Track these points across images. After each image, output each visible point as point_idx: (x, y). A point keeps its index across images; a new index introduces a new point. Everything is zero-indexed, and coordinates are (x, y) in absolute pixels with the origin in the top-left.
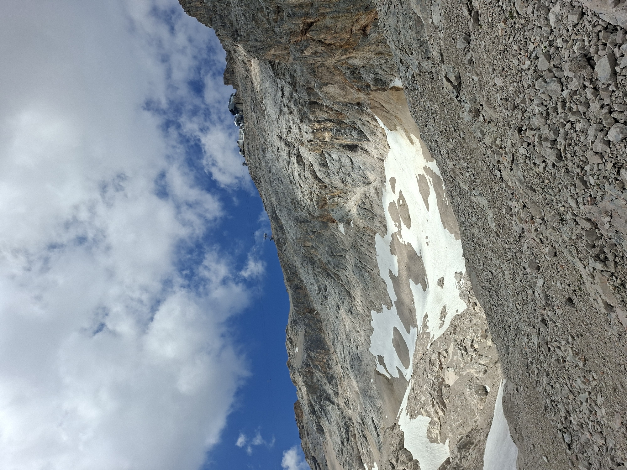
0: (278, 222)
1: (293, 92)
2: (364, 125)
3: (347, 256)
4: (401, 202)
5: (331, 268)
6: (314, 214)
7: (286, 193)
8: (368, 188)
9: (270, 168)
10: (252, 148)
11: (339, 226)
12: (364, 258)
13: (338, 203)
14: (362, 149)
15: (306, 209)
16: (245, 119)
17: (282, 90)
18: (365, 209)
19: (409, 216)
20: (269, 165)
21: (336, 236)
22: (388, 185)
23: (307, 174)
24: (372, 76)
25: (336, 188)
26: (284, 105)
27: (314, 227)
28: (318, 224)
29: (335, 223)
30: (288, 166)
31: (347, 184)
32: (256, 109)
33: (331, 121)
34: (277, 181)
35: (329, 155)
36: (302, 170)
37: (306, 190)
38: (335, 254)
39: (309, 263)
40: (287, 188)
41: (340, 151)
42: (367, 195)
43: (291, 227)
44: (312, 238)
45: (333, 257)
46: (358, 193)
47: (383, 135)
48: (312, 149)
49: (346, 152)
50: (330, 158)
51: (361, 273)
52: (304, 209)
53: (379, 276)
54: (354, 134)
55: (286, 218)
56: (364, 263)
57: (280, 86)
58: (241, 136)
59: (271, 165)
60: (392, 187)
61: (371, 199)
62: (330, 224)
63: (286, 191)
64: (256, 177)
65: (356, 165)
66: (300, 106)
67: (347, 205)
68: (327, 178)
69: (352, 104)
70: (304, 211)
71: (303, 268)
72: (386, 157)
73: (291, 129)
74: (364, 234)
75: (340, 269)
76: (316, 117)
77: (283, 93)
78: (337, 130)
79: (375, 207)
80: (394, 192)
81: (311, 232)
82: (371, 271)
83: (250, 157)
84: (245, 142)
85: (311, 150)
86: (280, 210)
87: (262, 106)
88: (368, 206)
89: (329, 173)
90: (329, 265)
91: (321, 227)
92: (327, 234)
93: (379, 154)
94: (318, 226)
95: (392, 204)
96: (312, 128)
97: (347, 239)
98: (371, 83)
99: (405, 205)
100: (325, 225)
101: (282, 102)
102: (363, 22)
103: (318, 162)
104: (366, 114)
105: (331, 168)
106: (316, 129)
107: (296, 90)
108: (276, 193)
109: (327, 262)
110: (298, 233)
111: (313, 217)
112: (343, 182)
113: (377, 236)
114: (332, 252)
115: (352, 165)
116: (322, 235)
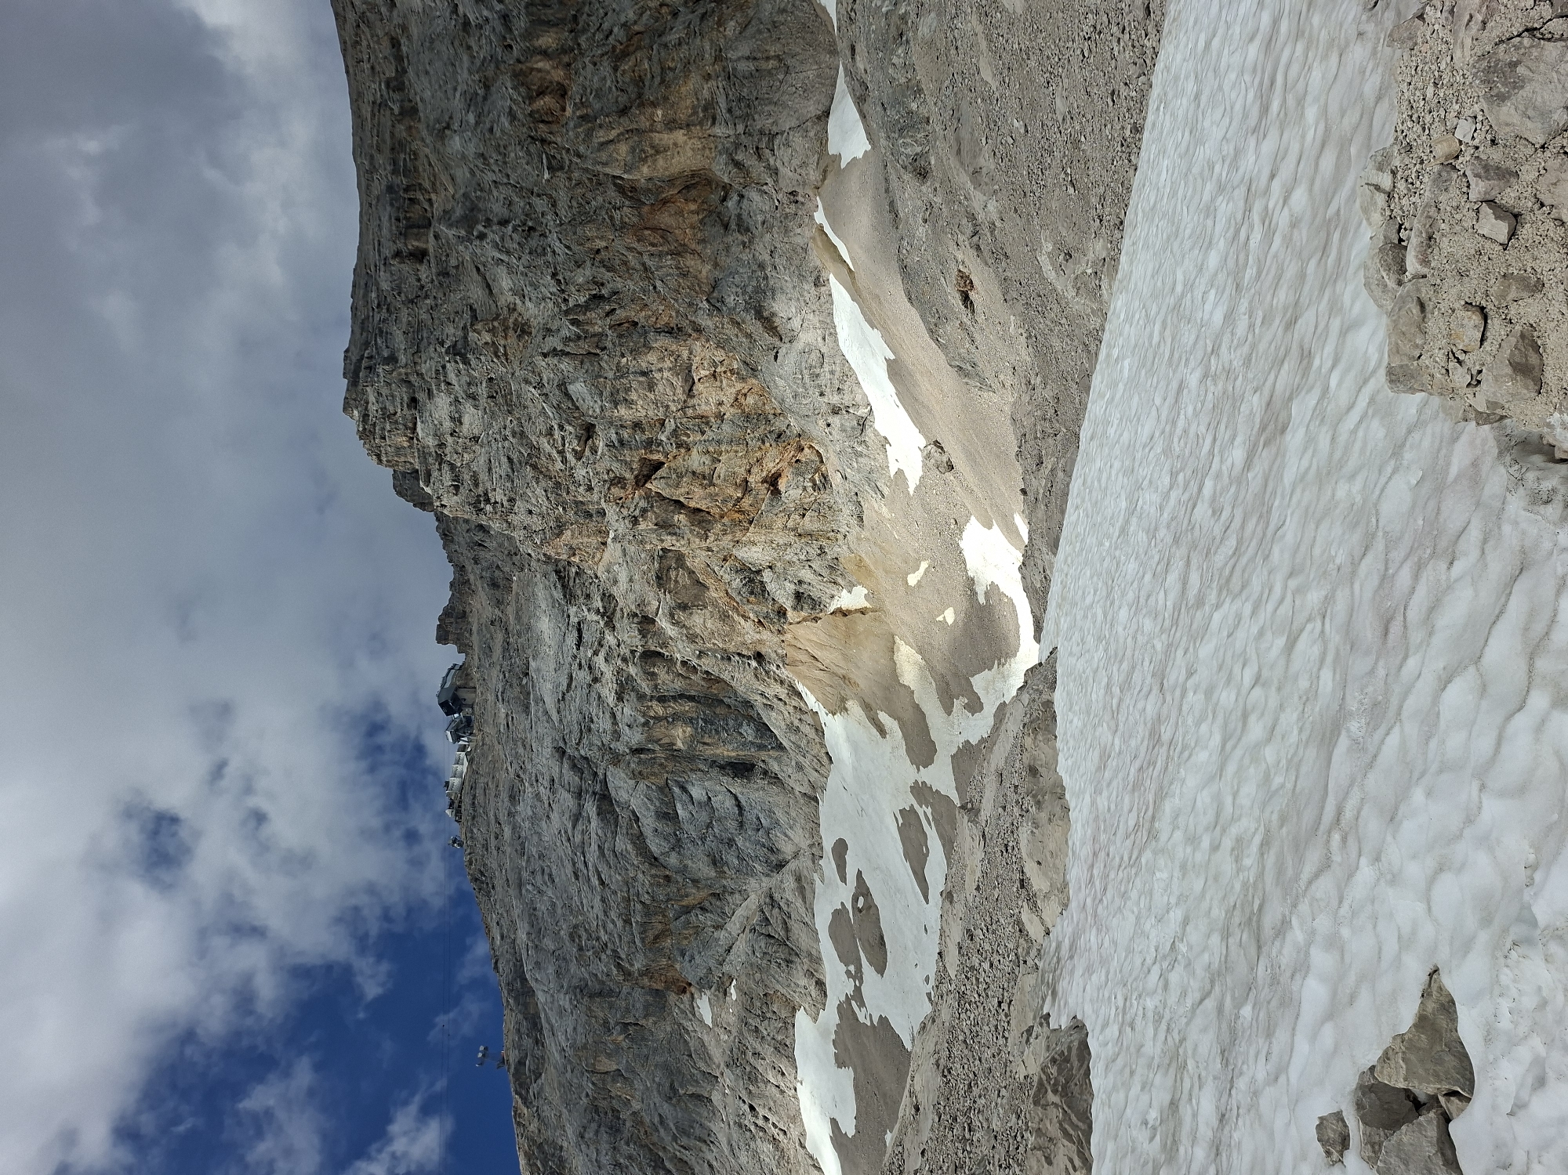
0: (526, 1005)
1: (607, 632)
2: (771, 707)
3: (716, 1097)
4: (861, 903)
5: (668, 1139)
6: (632, 965)
7: (559, 911)
8: (779, 877)
9: (522, 844)
10: (482, 797)
11: (698, 1001)
12: (761, 1096)
13: (698, 931)
14: (765, 773)
15: (609, 952)
16: (476, 725)
17: (580, 631)
18: (769, 936)
19: (882, 937)
20: (523, 834)
21: (688, 1033)
22: (828, 864)
23: (622, 844)
24: (791, 587)
25: (695, 882)
26: (580, 665)
27: (628, 1011)
28: (639, 997)
29: (688, 995)
30: (574, 827)
31: (726, 869)
32: (508, 693)
33: (691, 698)
34: (539, 877)
35: (684, 789)
36: (609, 835)
37: (615, 893)
38: (681, 1092)
39: (603, 1129)
40: (565, 896)
41: (711, 779)
42: (777, 896)
43: (561, 1012)
44: (618, 1048)
45: (674, 1101)
46: (753, 896)
47: (817, 730)
48: (640, 773)
49: (725, 779)
50: (685, 797)
51: (752, 1144)
52: (603, 950)
53: (804, 1148)
54: (748, 732)
55: (551, 985)
56: (761, 1112)
57: (574, 620)
58: (459, 768)
59: (528, 833)
60: (838, 866)
61: (785, 908)
62: (672, 997)
63: (559, 904)
64: (482, 874)
65: (750, 816)
66: (619, 662)
67: (723, 932)
68: (674, 855)
69: (744, 656)
70: (603, 956)
71: (583, 1146)
72: (823, 789)
73: (592, 721)
74: (764, 1018)
75: (693, 1143)
76: (656, 686)
77: (580, 637)
78: (705, 721)
79: (795, 927)
80: (843, 879)
81: (617, 1024)
82: (781, 1137)
83: (474, 818)
84: (466, 784)
85: (637, 776)
86: (537, 963)
87: (524, 682)
88: (777, 930)
89: (679, 840)
90: (662, 1131)
91: (646, 1007)
92: (662, 1031)
93: (806, 783)
94: (638, 1005)
95: (839, 914)
96: (644, 715)
97: (718, 1041)
98: (788, 603)
99: (870, 907)
100: (658, 1001)
101: (575, 657)
102: (771, 465)
103: (652, 808)
104: (775, 680)
105: (686, 827)
106: (654, 718)
107: (614, 627)
108: (532, 912)
109: (656, 1120)
110: (580, 1029)
111: (627, 974)
112: (714, 863)
113: (801, 1015)
114: (672, 1087)
115: (741, 814)
116: (647, 1033)
